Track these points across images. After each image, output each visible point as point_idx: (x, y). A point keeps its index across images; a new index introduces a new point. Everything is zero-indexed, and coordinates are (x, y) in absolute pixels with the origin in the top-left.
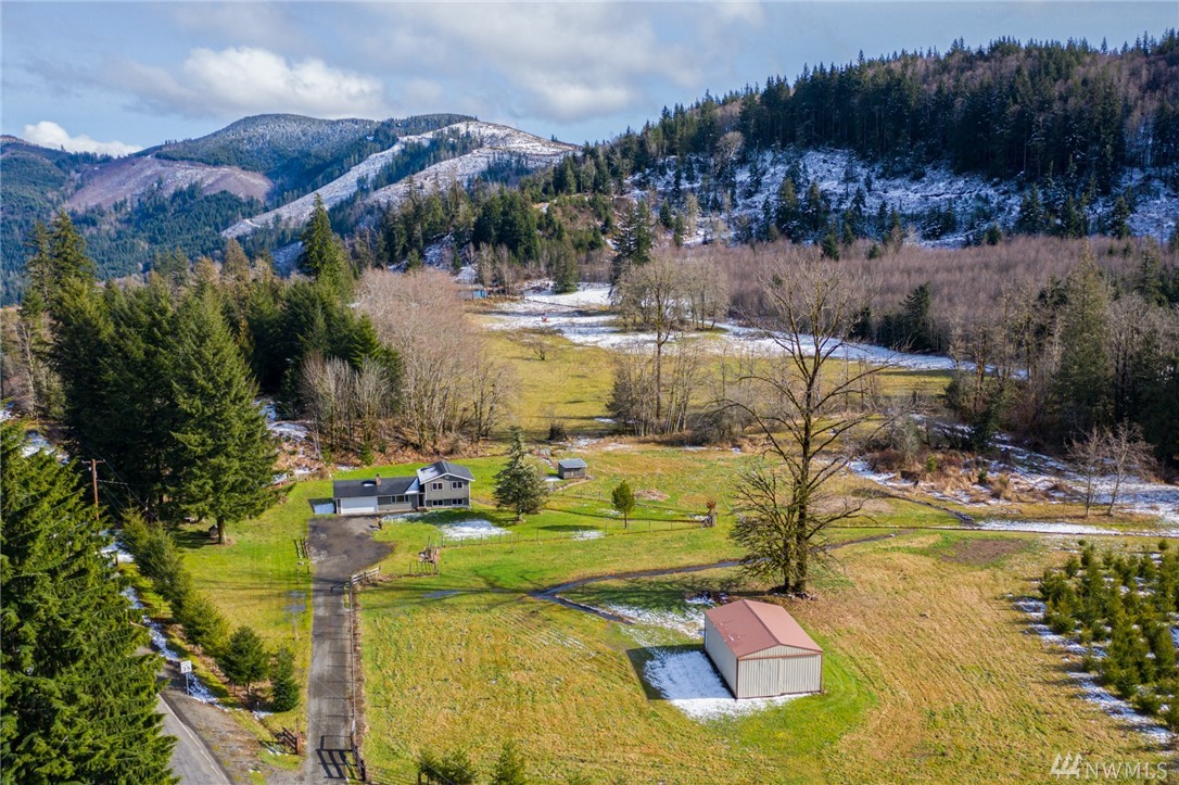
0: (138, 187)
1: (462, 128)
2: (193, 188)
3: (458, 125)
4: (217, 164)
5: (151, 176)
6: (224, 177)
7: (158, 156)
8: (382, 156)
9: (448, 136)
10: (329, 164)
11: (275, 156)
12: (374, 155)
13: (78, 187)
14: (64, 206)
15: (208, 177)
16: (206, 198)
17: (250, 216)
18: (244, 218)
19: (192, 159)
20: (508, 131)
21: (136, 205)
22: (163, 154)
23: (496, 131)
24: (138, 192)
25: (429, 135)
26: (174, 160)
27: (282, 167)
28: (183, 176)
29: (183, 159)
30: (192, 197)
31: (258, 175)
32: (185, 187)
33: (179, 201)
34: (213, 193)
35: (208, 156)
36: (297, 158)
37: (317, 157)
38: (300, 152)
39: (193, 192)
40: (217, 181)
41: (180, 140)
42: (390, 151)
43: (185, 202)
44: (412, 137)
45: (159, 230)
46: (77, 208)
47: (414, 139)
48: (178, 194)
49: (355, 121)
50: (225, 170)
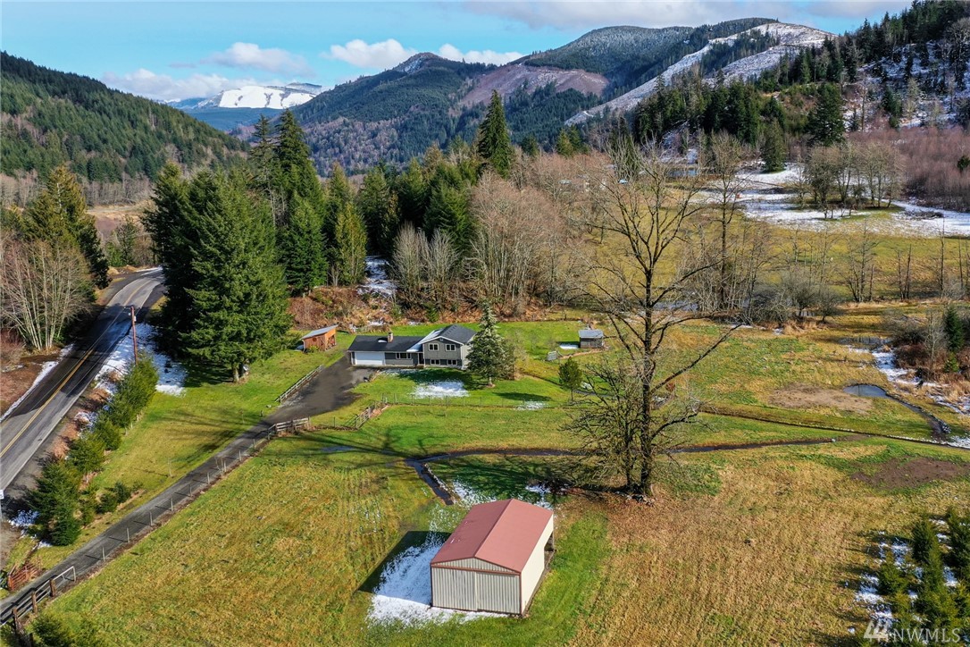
0: (511, 87)
1: (763, 29)
2: (550, 87)
3: (758, 28)
4: (568, 68)
5: (520, 79)
6: (572, 78)
7: (526, 64)
8: (693, 57)
9: (751, 37)
10: (652, 65)
11: (613, 60)
12: (688, 56)
13: (470, 89)
14: (459, 104)
15: (560, 79)
16: (557, 94)
17: (588, 108)
18: (583, 110)
19: (550, 65)
20: (802, 30)
21: (508, 101)
22: (531, 62)
23: (792, 31)
24: (510, 92)
25: (734, 37)
26: (538, 66)
27: (617, 68)
28: (543, 78)
29: (544, 65)
30: (547, 94)
31: (599, 76)
32: (543, 86)
33: (538, 98)
34: (563, 90)
35: (562, 62)
36: (629, 61)
37: (644, 60)
38: (632, 56)
39: (548, 90)
40: (567, 81)
41: (543, 51)
42: (701, 51)
43: (542, 98)
44: (720, 39)
45: (521, 121)
46: (467, 105)
47: (722, 40)
48: (538, 92)
49: (676, 29)
50: (574, 72)
